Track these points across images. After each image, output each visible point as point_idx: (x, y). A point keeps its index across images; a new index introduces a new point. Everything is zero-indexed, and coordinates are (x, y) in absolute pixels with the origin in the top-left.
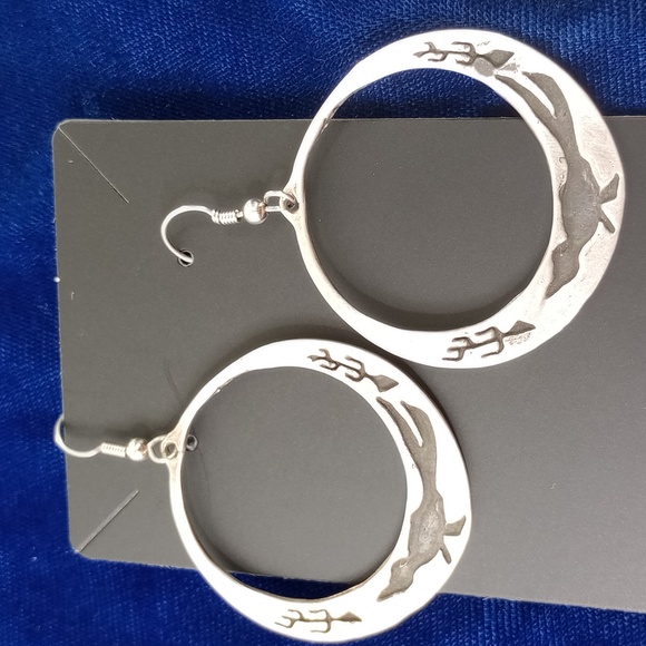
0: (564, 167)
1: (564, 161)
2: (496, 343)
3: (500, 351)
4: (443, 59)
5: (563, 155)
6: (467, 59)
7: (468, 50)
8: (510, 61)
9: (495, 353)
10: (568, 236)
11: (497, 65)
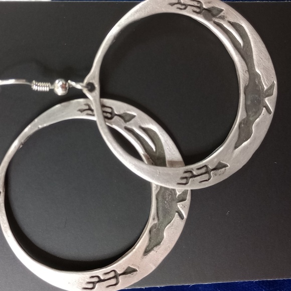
0: (247, 75)
1: (247, 72)
2: (207, 175)
3: (209, 179)
4: (185, 9)
5: (247, 69)
6: (198, 10)
7: (199, 5)
8: (222, 14)
9: (206, 180)
10: (247, 115)
11: (214, 16)
